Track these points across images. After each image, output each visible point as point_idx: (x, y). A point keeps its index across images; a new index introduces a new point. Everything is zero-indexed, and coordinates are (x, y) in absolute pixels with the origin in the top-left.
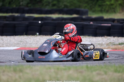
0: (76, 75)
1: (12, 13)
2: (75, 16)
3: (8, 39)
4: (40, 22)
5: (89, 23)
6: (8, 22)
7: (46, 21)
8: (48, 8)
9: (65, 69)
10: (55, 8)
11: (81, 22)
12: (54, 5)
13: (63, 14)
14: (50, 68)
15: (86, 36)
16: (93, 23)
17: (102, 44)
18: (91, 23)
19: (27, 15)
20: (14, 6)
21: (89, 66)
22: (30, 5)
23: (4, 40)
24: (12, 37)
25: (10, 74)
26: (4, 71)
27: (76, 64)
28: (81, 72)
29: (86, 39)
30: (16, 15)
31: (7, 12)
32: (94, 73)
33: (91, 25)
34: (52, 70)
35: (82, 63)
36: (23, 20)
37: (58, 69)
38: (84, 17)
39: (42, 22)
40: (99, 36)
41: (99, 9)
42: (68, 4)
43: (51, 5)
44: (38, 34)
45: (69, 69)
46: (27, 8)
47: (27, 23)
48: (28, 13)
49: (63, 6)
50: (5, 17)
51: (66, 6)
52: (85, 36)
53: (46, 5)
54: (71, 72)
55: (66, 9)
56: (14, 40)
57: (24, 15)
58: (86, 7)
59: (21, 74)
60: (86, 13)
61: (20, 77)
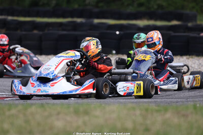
0: (176, 120)
1: (72, 17)
2: (175, 23)
4: (118, 33)
5: (199, 34)
6: (65, 32)
7: (128, 32)
8: (130, 10)
9: (157, 111)
10: (142, 9)
11: (185, 32)
12: (141, 5)
13: (156, 20)
14: (134, 109)
15: (193, 57)
18: (202, 34)
19: (96, 21)
20: (76, 6)
21: (198, 105)
22: (101, 4)
25: (68, 118)
26: (58, 114)
27: (177, 102)
29: (194, 62)
30: (79, 20)
31: (64, 16)
34: (138, 112)
35: (187, 101)
36: (90, 30)
37: (147, 110)
38: (190, 25)
39: (122, 33)
42: (164, 4)
43: (136, 5)
44: (114, 52)
45: (166, 110)
46: (96, 10)
48: (98, 18)
49: (156, 7)
50: (61, 24)
51: (160, 6)
52: (191, 56)
53: (128, 5)
54: (168, 115)
55: (160, 11)
57: (91, 20)
58: (193, 8)
59: (86, 118)
60: (194, 18)
61: (85, 123)
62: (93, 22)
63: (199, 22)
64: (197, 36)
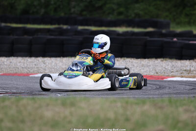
0: (153, 111)
1: (59, 24)
3: (52, 62)
5: (172, 39)
6: (53, 37)
8: (111, 18)
9: (137, 104)
10: (122, 17)
12: (120, 13)
13: (134, 27)
15: (167, 59)
16: (178, 39)
17: (190, 71)
18: (175, 39)
19: (80, 28)
20: (62, 14)
22: (84, 13)
23: (47, 64)
24: (58, 59)
28: (161, 108)
29: (167, 64)
30: (65, 27)
32: (181, 109)
33: (175, 42)
34: (119, 104)
36: (75, 35)
38: (164, 31)
40: (186, 59)
41: (187, 20)
43: (115, 13)
45: (144, 103)
47: (80, 38)
48: (82, 25)
49: (133, 15)
50: (49, 30)
53: (109, 14)
54: (146, 107)
55: (137, 19)
56: (61, 64)
58: (167, 16)
59: (73, 109)
60: (167, 25)
61: (71, 113)
62: (77, 28)
63: (171, 29)
64: (171, 41)
